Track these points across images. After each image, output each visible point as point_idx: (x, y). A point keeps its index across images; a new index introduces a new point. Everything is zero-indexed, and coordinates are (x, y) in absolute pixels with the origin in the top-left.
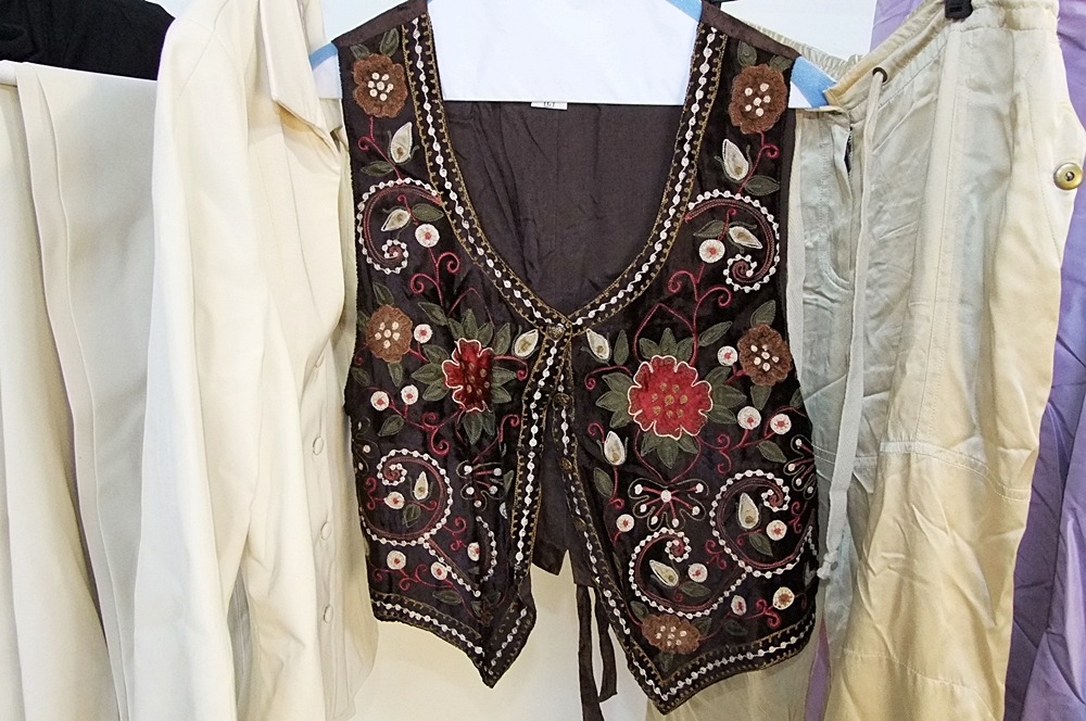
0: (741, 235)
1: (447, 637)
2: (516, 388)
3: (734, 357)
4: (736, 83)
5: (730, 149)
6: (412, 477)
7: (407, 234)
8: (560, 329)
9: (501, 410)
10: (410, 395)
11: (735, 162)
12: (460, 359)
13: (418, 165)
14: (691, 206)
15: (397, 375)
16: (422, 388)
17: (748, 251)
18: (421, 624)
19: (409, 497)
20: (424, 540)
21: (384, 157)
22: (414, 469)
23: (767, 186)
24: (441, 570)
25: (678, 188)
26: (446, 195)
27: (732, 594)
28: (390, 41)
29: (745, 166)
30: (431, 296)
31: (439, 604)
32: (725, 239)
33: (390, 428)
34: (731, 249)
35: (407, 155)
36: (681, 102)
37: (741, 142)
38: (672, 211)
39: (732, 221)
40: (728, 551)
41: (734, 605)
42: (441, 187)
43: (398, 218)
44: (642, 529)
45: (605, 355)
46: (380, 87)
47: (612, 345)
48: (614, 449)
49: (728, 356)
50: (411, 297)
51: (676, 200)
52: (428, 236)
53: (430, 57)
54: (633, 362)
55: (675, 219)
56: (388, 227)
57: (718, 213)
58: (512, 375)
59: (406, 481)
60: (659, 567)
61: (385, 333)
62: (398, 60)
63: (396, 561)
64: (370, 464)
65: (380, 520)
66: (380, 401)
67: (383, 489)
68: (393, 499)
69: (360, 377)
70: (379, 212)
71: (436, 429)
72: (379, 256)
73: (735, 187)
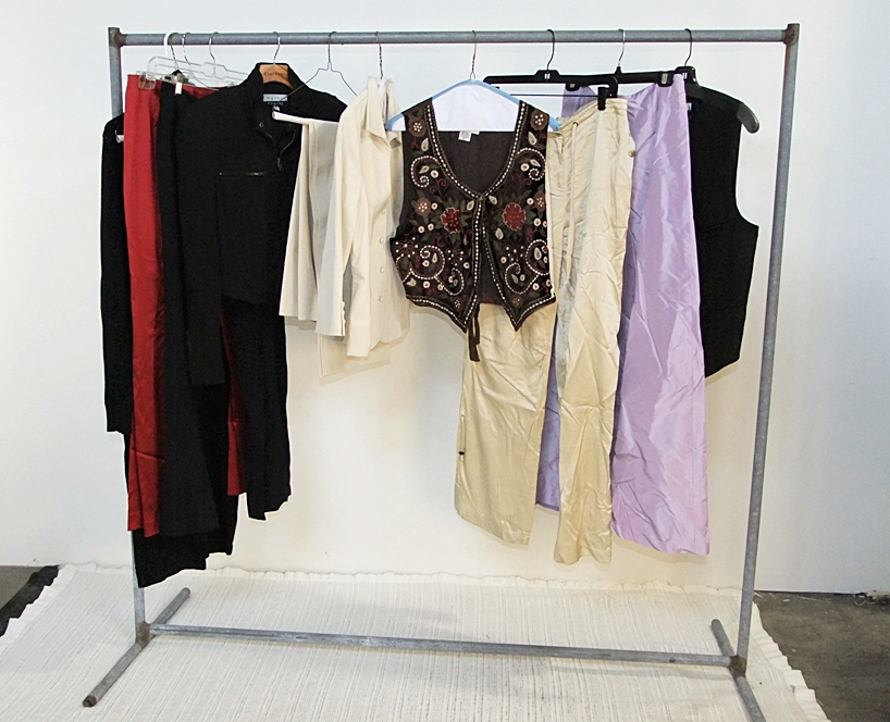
0: (534, 162)
1: (443, 311)
2: (469, 221)
3: (532, 202)
4: (532, 115)
5: (530, 134)
6: (432, 255)
7: (428, 174)
8: (481, 198)
9: (465, 228)
10: (431, 227)
11: (532, 139)
12: (447, 214)
13: (430, 152)
14: (519, 153)
15: (426, 221)
16: (435, 225)
17: (536, 167)
18: (435, 307)
19: (431, 262)
20: (436, 277)
21: (420, 149)
22: (432, 252)
23: (542, 147)
24: (441, 287)
25: (515, 147)
26: (440, 160)
28: (420, 113)
29: (536, 141)
30: (437, 193)
31: (440, 299)
32: (529, 164)
33: (425, 239)
34: (531, 167)
35: (427, 148)
37: (534, 133)
38: (512, 155)
39: (532, 158)
42: (437, 157)
43: (425, 169)
44: (508, 262)
45: (496, 203)
46: (418, 127)
47: (497, 200)
48: (499, 234)
49: (530, 201)
50: (430, 194)
51: (514, 151)
52: (435, 174)
53: (433, 117)
54: (504, 205)
55: (513, 158)
56: (421, 172)
57: (527, 155)
58: (467, 217)
59: (430, 256)
60: (513, 276)
61: (423, 207)
62: (423, 118)
63: (426, 285)
64: (418, 251)
65: (421, 270)
66: (421, 229)
67: (422, 260)
68: (426, 264)
69: (415, 222)
70: (418, 167)
71: (440, 238)
72: (418, 181)
73: (532, 147)
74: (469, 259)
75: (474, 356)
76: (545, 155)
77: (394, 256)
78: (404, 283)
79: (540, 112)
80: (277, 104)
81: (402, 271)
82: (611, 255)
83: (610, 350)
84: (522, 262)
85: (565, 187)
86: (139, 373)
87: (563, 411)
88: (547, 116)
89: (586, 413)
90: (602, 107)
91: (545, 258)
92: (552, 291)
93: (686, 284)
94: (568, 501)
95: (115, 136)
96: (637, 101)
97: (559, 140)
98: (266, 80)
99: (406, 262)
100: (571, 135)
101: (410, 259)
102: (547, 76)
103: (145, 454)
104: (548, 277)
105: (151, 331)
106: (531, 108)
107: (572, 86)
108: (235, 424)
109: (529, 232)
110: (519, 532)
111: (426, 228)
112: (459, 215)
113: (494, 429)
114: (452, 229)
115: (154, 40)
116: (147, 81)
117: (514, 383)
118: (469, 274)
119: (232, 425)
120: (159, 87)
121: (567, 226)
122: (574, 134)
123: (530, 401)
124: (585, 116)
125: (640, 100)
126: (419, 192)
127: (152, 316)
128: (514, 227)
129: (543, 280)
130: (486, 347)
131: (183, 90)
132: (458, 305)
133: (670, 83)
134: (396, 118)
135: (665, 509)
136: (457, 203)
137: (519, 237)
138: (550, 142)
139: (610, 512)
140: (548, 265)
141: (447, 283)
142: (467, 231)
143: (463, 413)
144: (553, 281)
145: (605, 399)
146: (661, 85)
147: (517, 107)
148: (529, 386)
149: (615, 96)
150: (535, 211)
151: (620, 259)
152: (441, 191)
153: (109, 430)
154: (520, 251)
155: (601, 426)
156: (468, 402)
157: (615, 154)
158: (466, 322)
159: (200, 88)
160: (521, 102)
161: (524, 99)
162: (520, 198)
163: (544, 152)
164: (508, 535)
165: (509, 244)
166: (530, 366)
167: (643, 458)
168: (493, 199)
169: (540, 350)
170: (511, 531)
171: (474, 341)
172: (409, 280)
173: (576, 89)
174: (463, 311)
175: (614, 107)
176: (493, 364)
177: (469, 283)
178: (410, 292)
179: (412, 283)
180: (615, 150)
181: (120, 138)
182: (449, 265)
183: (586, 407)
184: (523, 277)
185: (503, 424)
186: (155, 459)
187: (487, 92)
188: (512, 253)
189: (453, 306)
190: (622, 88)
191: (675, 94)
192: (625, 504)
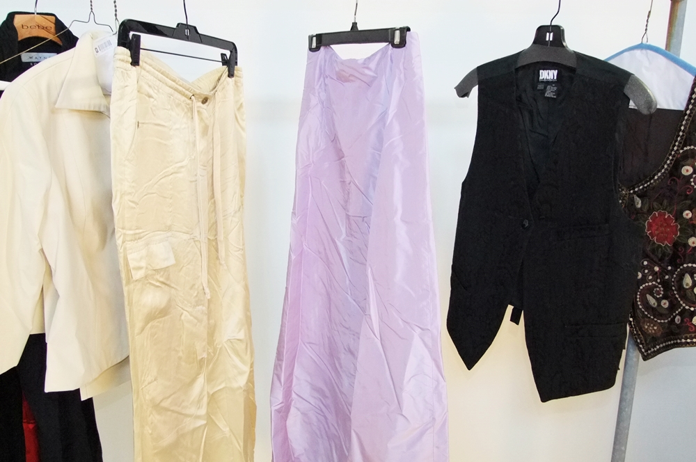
3: (690, 215)
14: (681, 151)
25: (677, 144)
27: (677, 315)
32: (693, 166)
38: (673, 153)
40: (677, 296)
41: (676, 319)
45: (640, 206)
47: (642, 203)
49: (687, 215)
51: (675, 148)
55: (674, 156)
57: (691, 155)
60: (649, 297)
125: (373, 64)
133: (403, 43)
146: (395, 46)
154: (664, 271)
162: (675, 208)
188: (652, 271)
191: (409, 58)
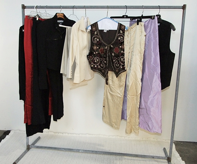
1: (99, 73)
2: (106, 51)
4: (121, 26)
5: (121, 30)
6: (97, 59)
7: (96, 40)
8: (109, 46)
9: (105, 53)
11: (121, 32)
12: (101, 49)
13: (97, 34)
15: (96, 51)
16: (98, 52)
17: (122, 39)
18: (98, 72)
19: (97, 61)
20: (98, 64)
21: (94, 34)
23: (123, 34)
24: (99, 67)
25: (117, 34)
26: (99, 37)
28: (95, 25)
29: (122, 32)
30: (98, 45)
31: (99, 70)
32: (120, 38)
33: (95, 55)
34: (121, 38)
35: (96, 34)
36: (117, 29)
37: (122, 30)
38: (116, 36)
39: (121, 36)
42: (99, 36)
44: (115, 61)
45: (112, 47)
46: (94, 29)
48: (113, 54)
50: (97, 45)
52: (98, 40)
53: (98, 26)
54: (114, 48)
56: (95, 39)
57: (120, 36)
58: (105, 50)
59: (97, 60)
60: (116, 65)
61: (95, 48)
62: (95, 26)
63: (96, 66)
64: (94, 58)
65: (94, 63)
66: (95, 53)
67: (95, 60)
68: (96, 61)
69: (93, 51)
70: (94, 38)
71: (99, 55)
72: (94, 42)
73: (121, 34)
74: (106, 60)
75: (107, 83)
76: (124, 36)
77: (88, 59)
78: (90, 66)
79: (123, 25)
80: (61, 23)
81: (90, 63)
82: (140, 60)
83: (139, 83)
84: (118, 61)
85: (129, 43)
86: (27, 86)
87: (128, 97)
88: (125, 26)
89: (133, 98)
90: (138, 24)
91: (124, 60)
92: (125, 68)
93: (157, 67)
94: (129, 119)
95: (22, 30)
96: (146, 23)
97: (128, 32)
98: (58, 17)
99: (91, 61)
100: (130, 31)
101: (92, 60)
102: (125, 17)
103: (29, 105)
104: (125, 65)
105: (30, 76)
106: (121, 24)
107: (132, 19)
108: (51, 98)
109: (120, 54)
110: (117, 126)
111: (96, 53)
112: (103, 50)
113: (111, 101)
114: (102, 53)
115: (32, 7)
116: (30, 17)
117: (116, 90)
118: (106, 64)
119: (50, 99)
120: (33, 18)
121: (129, 53)
122: (131, 31)
123: (120, 95)
124: (134, 26)
125: (147, 22)
126: (94, 44)
127: (31, 73)
128: (117, 53)
129: (123, 66)
130: (110, 81)
131: (38, 19)
132: (103, 71)
133: (154, 19)
134: (89, 26)
135: (151, 122)
136: (103, 47)
137: (118, 55)
138: (126, 33)
139: (138, 122)
140: (124, 62)
141: (100, 66)
142: (105, 54)
143: (104, 97)
144: (126, 66)
145: (138, 94)
146: (152, 19)
147: (118, 24)
148: (120, 91)
149: (141, 22)
150: (122, 49)
151: (142, 61)
152: (99, 44)
153: (20, 99)
154: (118, 59)
155: (137, 101)
156: (106, 95)
157: (141, 36)
158: (105, 75)
159: (43, 19)
160: (119, 23)
161: (119, 22)
162: (118, 46)
163: (124, 35)
164: (114, 126)
165: (115, 57)
166: (120, 86)
167: (146, 109)
168: (112, 46)
169: (123, 82)
170: (115, 126)
171: (107, 80)
172: (91, 65)
173: (133, 20)
174: (104, 73)
175: (141, 24)
176: (112, 86)
177: (106, 66)
178: (92, 68)
179: (92, 66)
180: (141, 35)
181: (23, 30)
182: (101, 62)
183: (133, 96)
184: (118, 65)
185: (113, 100)
186: (31, 106)
187: (111, 20)
188: (116, 59)
189: (102, 71)
190: (143, 20)
191: (155, 21)
192: (142, 120)
